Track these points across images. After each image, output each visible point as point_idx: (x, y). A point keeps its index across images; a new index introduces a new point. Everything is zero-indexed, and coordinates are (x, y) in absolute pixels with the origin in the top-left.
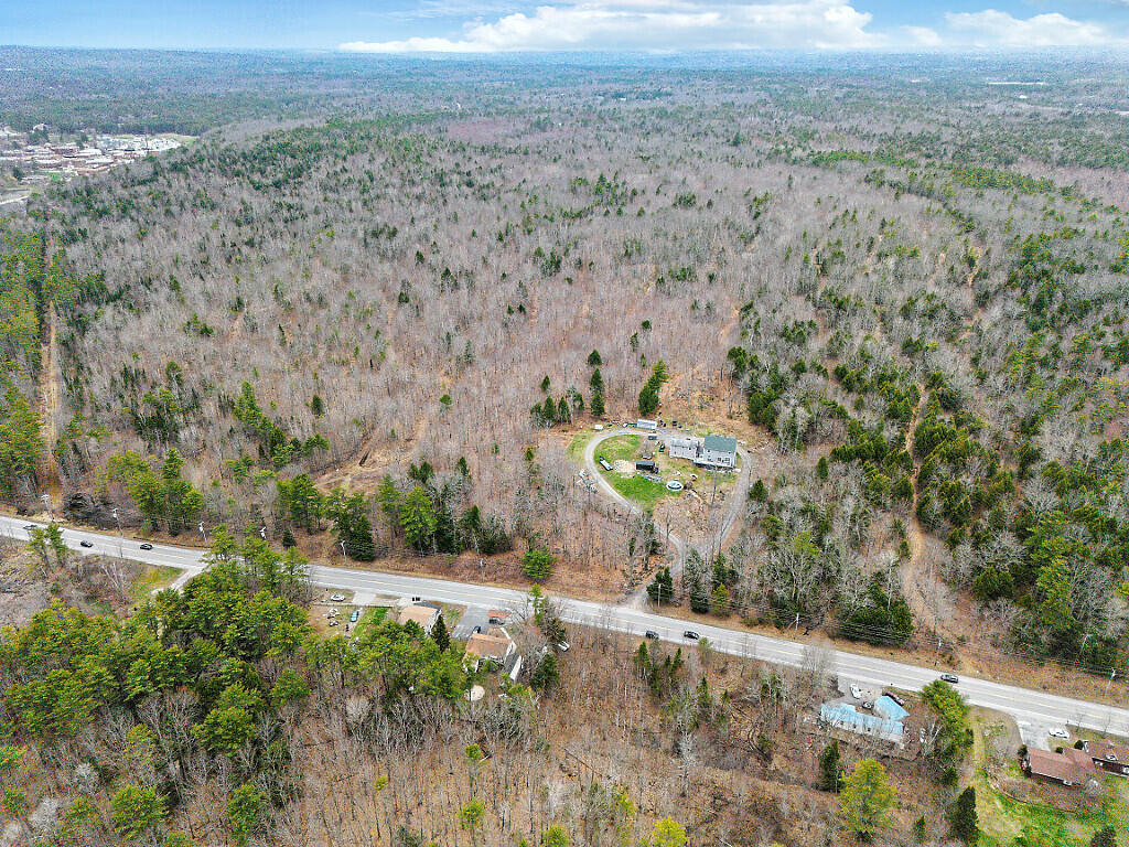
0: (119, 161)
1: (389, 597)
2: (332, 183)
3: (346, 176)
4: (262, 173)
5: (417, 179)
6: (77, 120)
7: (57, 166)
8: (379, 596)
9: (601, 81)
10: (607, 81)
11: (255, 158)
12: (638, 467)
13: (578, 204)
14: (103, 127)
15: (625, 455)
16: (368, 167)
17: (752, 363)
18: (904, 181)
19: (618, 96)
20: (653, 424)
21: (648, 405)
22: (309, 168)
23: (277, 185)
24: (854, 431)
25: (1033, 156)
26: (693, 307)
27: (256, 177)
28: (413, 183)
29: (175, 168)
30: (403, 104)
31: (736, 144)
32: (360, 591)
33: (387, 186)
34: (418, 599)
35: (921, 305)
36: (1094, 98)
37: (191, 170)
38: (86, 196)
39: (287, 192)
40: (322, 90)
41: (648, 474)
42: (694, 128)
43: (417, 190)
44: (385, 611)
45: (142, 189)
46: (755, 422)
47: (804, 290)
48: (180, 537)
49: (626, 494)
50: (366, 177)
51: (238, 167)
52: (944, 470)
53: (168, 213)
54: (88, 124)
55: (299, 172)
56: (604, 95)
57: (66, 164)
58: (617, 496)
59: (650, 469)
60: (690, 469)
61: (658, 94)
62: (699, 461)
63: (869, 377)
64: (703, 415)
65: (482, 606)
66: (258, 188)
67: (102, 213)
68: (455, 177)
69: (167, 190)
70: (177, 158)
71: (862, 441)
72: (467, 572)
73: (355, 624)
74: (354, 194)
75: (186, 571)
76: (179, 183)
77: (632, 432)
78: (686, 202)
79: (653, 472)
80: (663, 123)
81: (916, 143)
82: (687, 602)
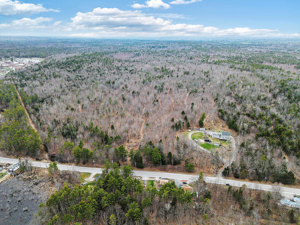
0: (27, 65)
1: (152, 178)
2: (89, 70)
3: (93, 68)
4: (69, 67)
5: (112, 69)
6: (9, 54)
7: (8, 67)
8: (149, 177)
9: (147, 44)
10: (149, 44)
11: (66, 64)
12: (205, 141)
13: (159, 74)
14: (17, 56)
15: (200, 138)
16: (98, 66)
17: (225, 113)
18: (241, 67)
19: (153, 47)
20: (204, 129)
21: (201, 125)
22: (82, 66)
23: (74, 70)
24: (260, 129)
25: (267, 61)
26: (202, 100)
27: (68, 69)
28: (111, 70)
29: (44, 67)
30: (98, 50)
31: (191, 59)
32: (143, 176)
33: (104, 71)
34: (161, 178)
35: (262, 97)
36: (272, 47)
37: (49, 67)
38: (21, 74)
39: (77, 72)
40: (73, 46)
41: (208, 143)
42: (178, 55)
43: (113, 71)
44: (153, 181)
45: (37, 72)
46: (230, 128)
47: (229, 94)
48: (86, 164)
49: (205, 148)
50: (98, 68)
51: (62, 66)
52: (287, 138)
53: (47, 78)
54: (12, 55)
55: (79, 67)
56: (150, 47)
57: (10, 66)
58: (202, 148)
59: (208, 141)
60: (219, 141)
61: (164, 47)
62: (220, 138)
63: (256, 115)
64: (216, 127)
65: (178, 179)
66: (69, 72)
67: (28, 79)
68: (123, 68)
69: (44, 72)
70: (45, 64)
71: (263, 132)
72: (170, 170)
73: (146, 185)
74: (97, 73)
75: (92, 173)
76: (47, 71)
77: (199, 132)
78: (187, 73)
79: (209, 142)
80: (169, 54)
81: (237, 58)
82: (232, 175)
